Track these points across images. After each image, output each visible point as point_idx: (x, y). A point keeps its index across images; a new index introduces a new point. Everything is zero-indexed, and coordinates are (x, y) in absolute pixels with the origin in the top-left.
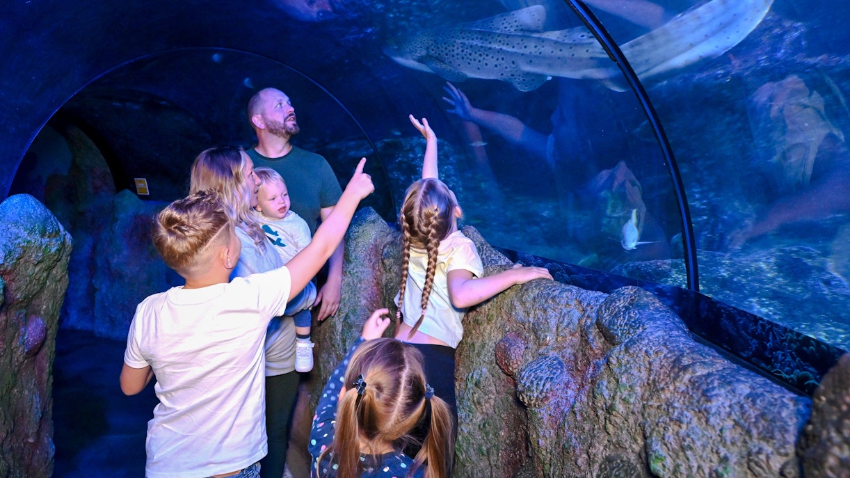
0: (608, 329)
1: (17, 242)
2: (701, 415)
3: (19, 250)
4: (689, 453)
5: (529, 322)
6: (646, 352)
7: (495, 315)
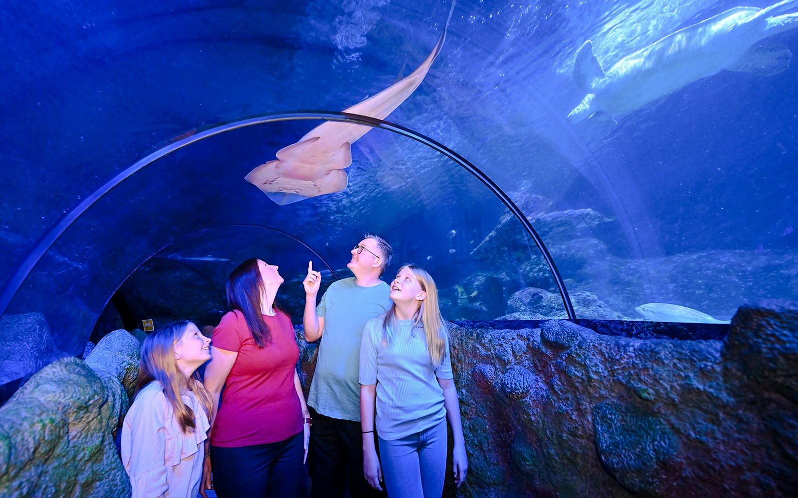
0: (557, 342)
1: (123, 365)
2: (657, 361)
3: (125, 371)
4: (661, 381)
5: (492, 354)
6: (593, 345)
7: (463, 356)
